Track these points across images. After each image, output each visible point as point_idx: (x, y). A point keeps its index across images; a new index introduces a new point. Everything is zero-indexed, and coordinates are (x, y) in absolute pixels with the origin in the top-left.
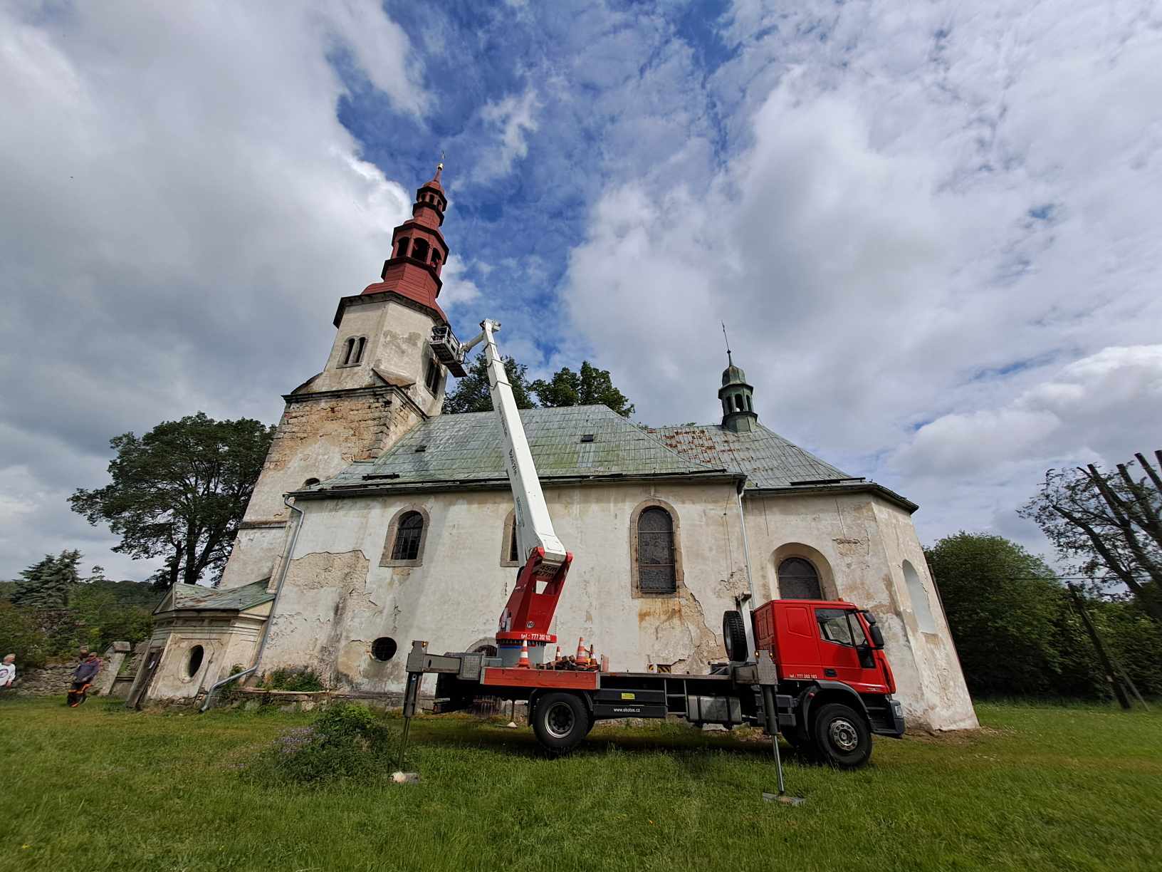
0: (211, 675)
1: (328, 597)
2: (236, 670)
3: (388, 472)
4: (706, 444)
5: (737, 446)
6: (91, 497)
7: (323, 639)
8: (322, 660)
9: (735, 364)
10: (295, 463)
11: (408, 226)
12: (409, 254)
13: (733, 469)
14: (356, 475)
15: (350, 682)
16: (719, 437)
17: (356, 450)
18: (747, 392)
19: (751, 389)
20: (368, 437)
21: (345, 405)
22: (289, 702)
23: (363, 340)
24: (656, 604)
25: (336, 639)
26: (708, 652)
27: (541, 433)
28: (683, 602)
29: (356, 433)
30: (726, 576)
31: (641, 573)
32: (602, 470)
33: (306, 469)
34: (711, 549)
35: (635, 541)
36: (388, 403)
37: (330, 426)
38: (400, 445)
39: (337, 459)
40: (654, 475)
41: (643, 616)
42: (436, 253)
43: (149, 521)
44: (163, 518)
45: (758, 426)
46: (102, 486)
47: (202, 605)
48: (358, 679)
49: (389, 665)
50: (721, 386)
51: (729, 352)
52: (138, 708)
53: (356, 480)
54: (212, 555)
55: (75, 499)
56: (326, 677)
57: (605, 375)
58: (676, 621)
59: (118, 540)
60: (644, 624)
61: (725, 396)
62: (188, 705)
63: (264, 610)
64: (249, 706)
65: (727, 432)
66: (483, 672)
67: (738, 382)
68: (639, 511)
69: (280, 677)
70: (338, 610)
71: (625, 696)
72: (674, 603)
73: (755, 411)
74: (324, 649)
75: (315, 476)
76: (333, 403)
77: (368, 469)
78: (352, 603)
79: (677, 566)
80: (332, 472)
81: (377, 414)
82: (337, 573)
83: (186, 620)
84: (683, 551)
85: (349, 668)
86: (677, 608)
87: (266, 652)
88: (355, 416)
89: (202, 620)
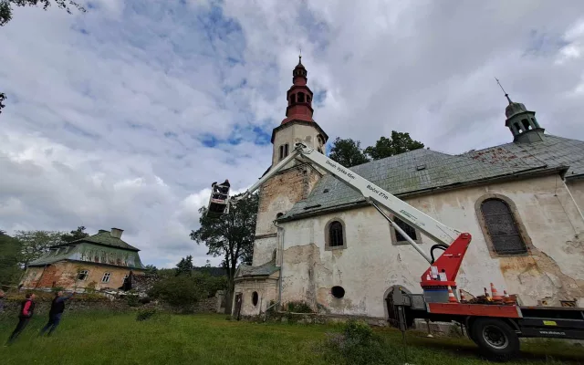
0: (263, 305)
1: (304, 267)
2: (272, 303)
3: (315, 204)
4: (508, 156)
5: (535, 152)
6: (196, 233)
7: (306, 288)
8: (308, 298)
9: (513, 101)
10: (270, 207)
11: (293, 88)
12: (296, 100)
13: (553, 164)
14: (300, 209)
15: (325, 309)
16: (517, 150)
17: (296, 197)
18: (531, 116)
19: (534, 113)
20: (300, 190)
21: (286, 177)
22: (301, 319)
23: (287, 146)
24: (514, 261)
25: (312, 287)
26: (572, 292)
27: (388, 171)
28: (536, 258)
29: (294, 189)
30: (571, 238)
31: (493, 242)
32: (440, 183)
33: (275, 210)
34: (550, 221)
35: (483, 222)
36: (305, 172)
37: (282, 188)
38: (315, 190)
39: (288, 202)
40: (485, 179)
41: (504, 269)
42: (308, 96)
43: (217, 240)
44: (221, 239)
45: (546, 136)
46: (198, 229)
47: (252, 274)
48: (329, 308)
49: (343, 300)
50: (506, 118)
51: (506, 95)
52: (238, 319)
53: (301, 210)
54: (239, 253)
55: (192, 234)
56: (313, 306)
57: (407, 135)
58: (534, 271)
59: (207, 249)
60: (506, 274)
61: (512, 124)
62: (258, 319)
63: (276, 275)
64: (283, 319)
65: (522, 145)
66: (428, 306)
67: (521, 111)
68: (480, 202)
69: (291, 306)
70: (310, 273)
71: (546, 323)
72: (528, 259)
73: (541, 127)
74: (308, 292)
75: (281, 211)
76: (280, 176)
77: (305, 205)
78: (316, 269)
79: (523, 235)
80: (287, 209)
81: (301, 178)
82: (305, 255)
83: (248, 280)
84: (525, 224)
85: (323, 302)
86: (532, 262)
87: (282, 294)
88: (291, 181)
89: (254, 280)
